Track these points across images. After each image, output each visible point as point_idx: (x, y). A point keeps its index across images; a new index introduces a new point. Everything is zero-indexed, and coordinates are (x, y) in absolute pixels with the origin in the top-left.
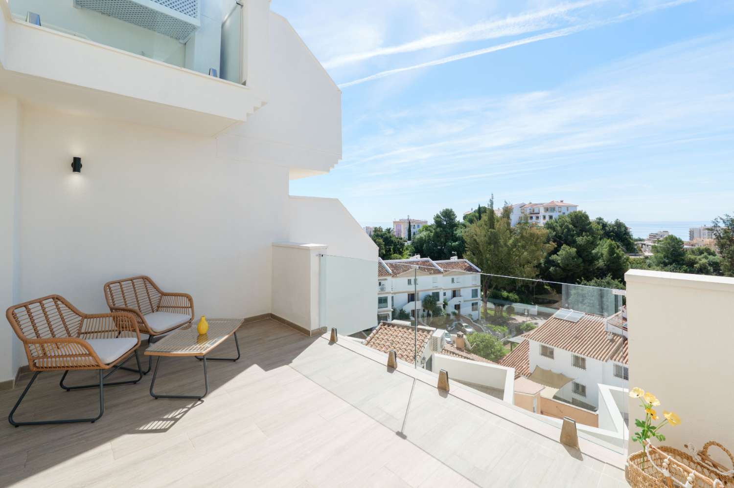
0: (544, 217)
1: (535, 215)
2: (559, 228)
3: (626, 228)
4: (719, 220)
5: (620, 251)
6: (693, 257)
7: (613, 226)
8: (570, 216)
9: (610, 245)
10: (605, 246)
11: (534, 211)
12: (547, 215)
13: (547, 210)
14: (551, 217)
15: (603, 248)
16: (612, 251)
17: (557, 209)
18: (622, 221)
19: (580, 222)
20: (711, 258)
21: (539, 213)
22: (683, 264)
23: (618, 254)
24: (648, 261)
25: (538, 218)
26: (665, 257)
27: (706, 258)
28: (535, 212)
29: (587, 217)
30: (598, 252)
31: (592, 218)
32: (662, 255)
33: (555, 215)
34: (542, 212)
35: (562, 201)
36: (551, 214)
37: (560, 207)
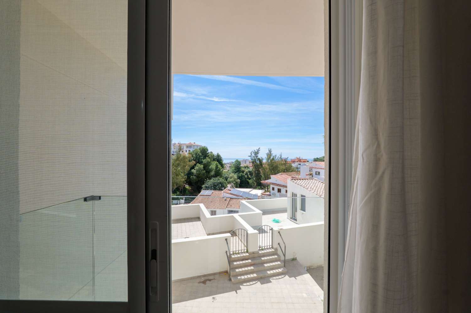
0: (186, 151)
2: (194, 156)
3: (221, 158)
4: (252, 152)
5: (219, 166)
6: (243, 169)
7: (216, 156)
8: (200, 149)
9: (216, 164)
10: (214, 165)
11: (181, 148)
12: (188, 150)
13: (187, 147)
14: (189, 151)
15: (213, 166)
16: (217, 167)
17: (192, 147)
18: (219, 154)
19: (204, 152)
20: (248, 169)
21: (183, 149)
22: (241, 172)
23: (219, 168)
24: (229, 172)
25: (183, 151)
26: (235, 170)
27: (247, 169)
29: (207, 150)
30: (212, 168)
31: (209, 151)
32: (234, 169)
33: (191, 150)
34: (185, 148)
35: (195, 143)
36: (189, 149)
37: (194, 146)
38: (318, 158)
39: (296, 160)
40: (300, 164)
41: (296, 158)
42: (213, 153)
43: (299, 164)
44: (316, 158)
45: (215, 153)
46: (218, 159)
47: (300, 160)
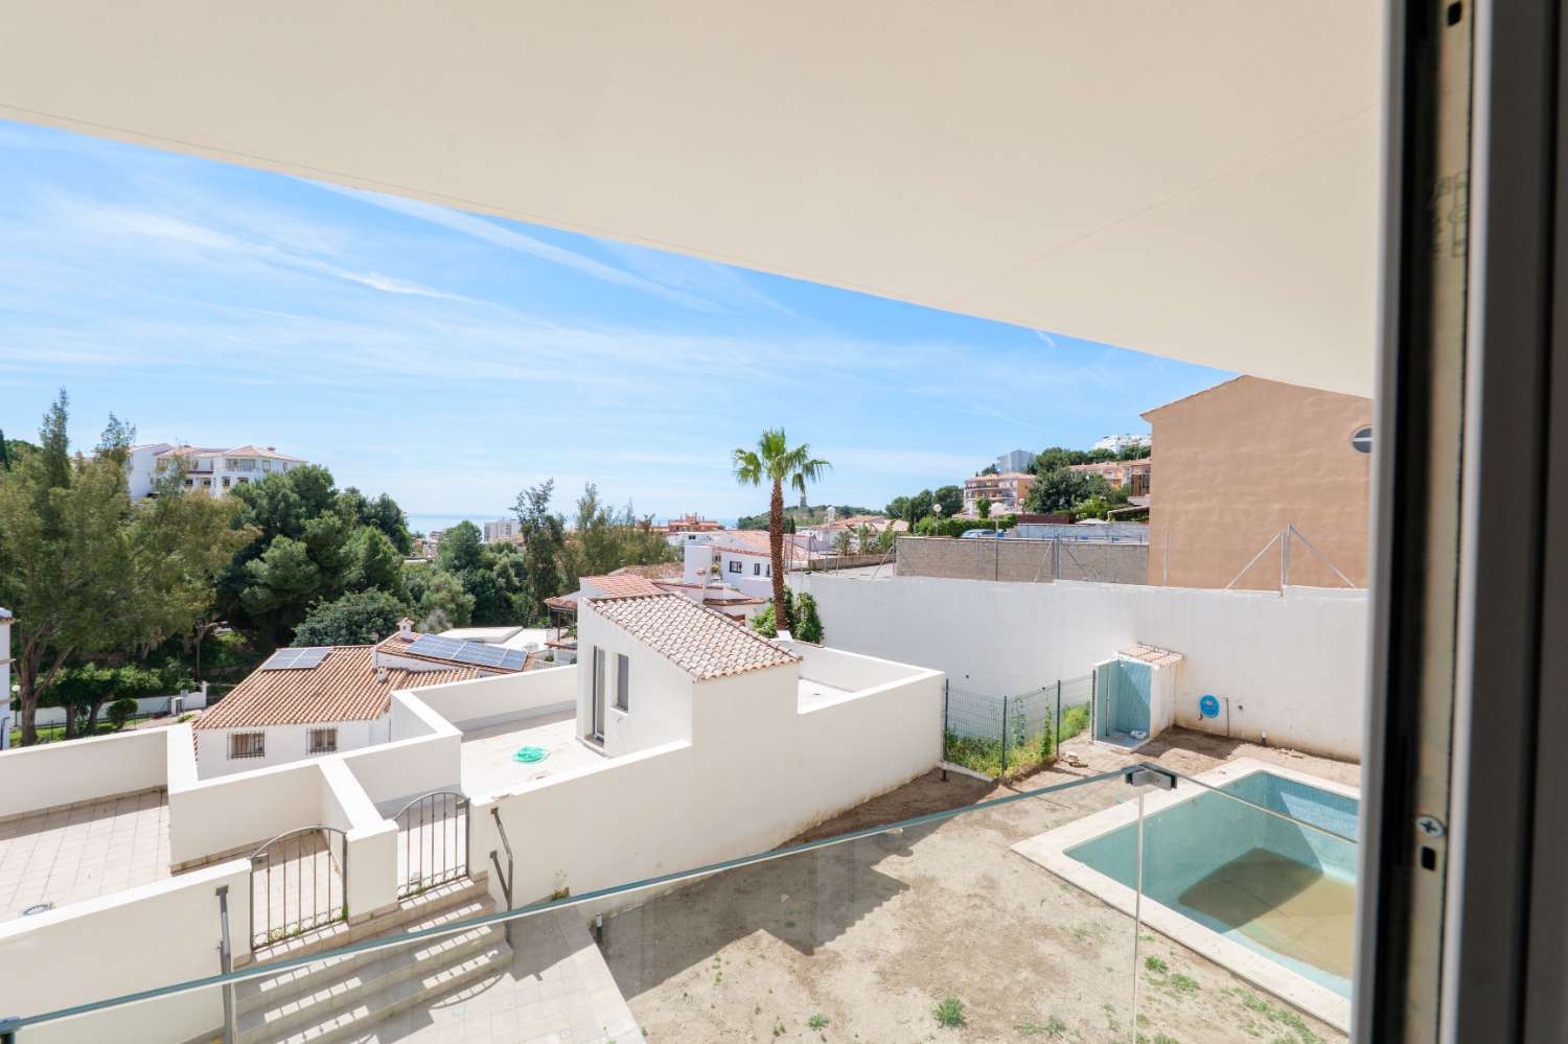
0: (226, 482)
1: (200, 476)
2: (264, 502)
3: (399, 512)
5: (387, 544)
6: (491, 555)
7: (375, 507)
8: (293, 474)
9: (372, 538)
10: (362, 540)
11: (196, 465)
12: (234, 475)
13: (233, 463)
14: (241, 481)
15: (358, 544)
16: (374, 547)
17: (259, 464)
18: (393, 497)
19: (313, 488)
20: (512, 555)
21: (211, 473)
22: (480, 567)
23: (385, 553)
24: (432, 566)
25: (207, 483)
26: (456, 558)
27: (506, 555)
28: (199, 469)
29: (330, 481)
30: (349, 552)
31: (341, 485)
32: (453, 555)
33: (253, 476)
34: (220, 470)
35: (271, 449)
36: (243, 474)
37: (266, 460)
38: (753, 516)
39: (685, 524)
40: (694, 538)
41: (684, 518)
42: (363, 494)
43: (690, 538)
44: (744, 517)
45: (372, 495)
46: (387, 519)
47: (697, 523)
